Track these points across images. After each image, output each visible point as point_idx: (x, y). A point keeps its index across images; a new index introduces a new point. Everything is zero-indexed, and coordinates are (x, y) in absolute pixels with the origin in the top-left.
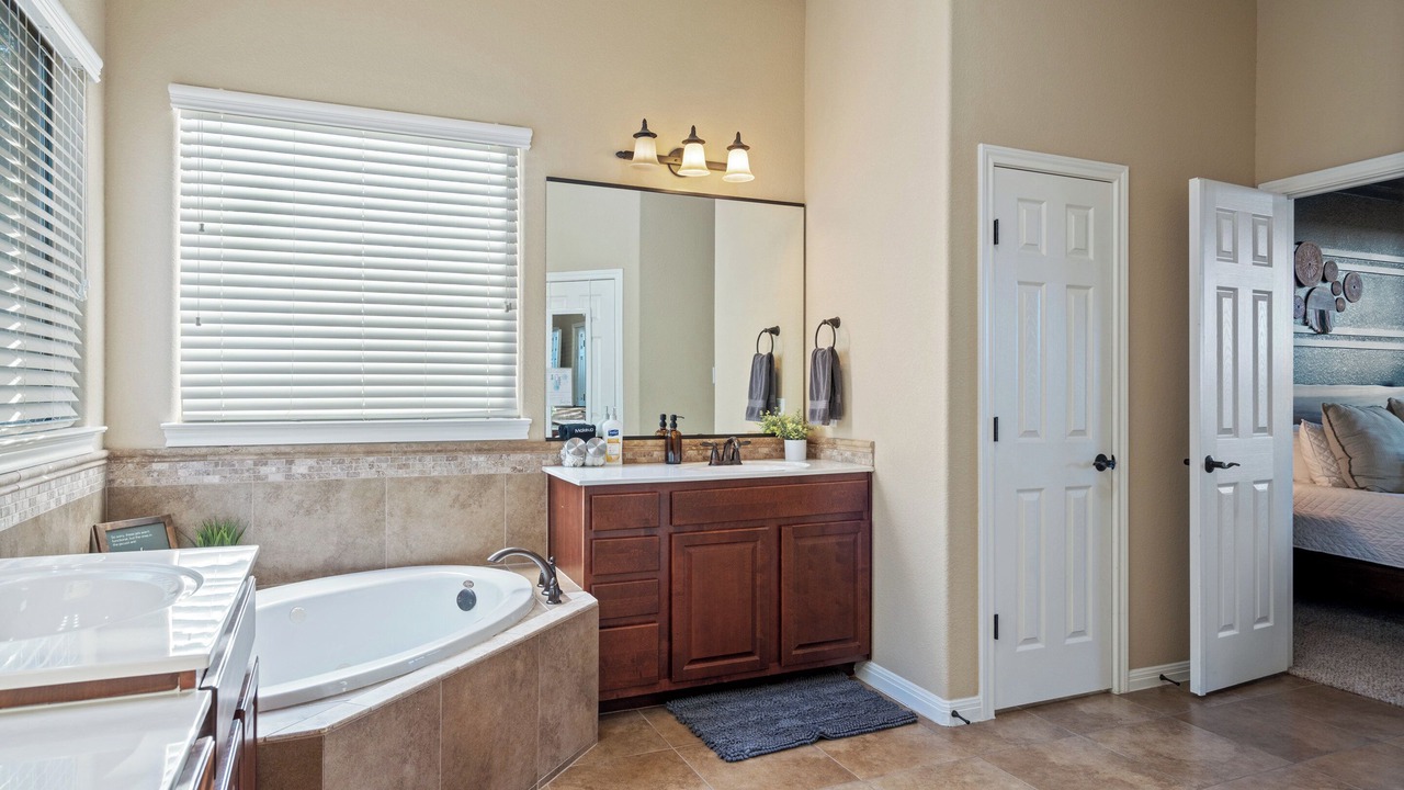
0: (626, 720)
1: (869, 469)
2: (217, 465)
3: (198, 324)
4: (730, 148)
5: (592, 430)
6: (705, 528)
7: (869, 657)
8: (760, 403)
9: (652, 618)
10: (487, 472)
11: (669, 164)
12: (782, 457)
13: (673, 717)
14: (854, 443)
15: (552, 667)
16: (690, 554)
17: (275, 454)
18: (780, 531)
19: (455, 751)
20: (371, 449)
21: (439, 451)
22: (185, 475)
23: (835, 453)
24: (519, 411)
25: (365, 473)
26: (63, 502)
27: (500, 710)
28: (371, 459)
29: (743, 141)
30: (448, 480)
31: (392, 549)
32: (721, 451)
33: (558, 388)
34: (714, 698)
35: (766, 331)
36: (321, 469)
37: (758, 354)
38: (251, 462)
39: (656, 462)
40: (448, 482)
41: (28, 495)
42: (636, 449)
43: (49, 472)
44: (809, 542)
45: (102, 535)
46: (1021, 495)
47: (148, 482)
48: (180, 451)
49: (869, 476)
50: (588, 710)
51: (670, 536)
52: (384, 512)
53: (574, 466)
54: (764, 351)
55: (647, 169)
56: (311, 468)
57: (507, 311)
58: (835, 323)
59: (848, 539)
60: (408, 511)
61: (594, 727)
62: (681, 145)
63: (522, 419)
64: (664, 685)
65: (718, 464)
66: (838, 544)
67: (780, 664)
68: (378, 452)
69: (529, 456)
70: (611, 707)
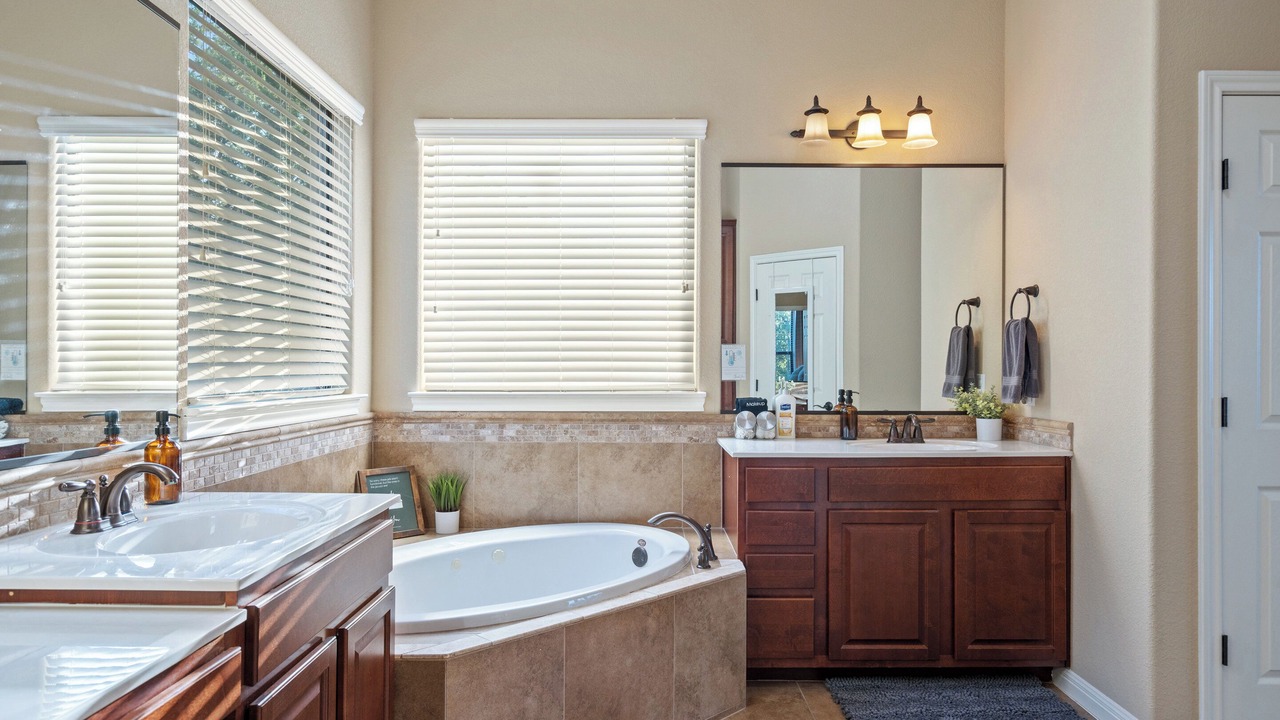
0: (783, 690)
1: (1067, 453)
2: (448, 426)
3: (435, 312)
4: (910, 114)
5: (763, 404)
6: (866, 506)
7: (1067, 663)
8: (956, 379)
9: (808, 593)
10: (666, 441)
11: (846, 138)
12: (974, 436)
13: (829, 694)
14: (1052, 424)
15: (690, 628)
16: (848, 533)
17: (490, 419)
18: (953, 515)
19: (579, 693)
20: (566, 417)
21: (623, 421)
22: (426, 434)
23: (1033, 434)
24: (695, 385)
25: (561, 438)
26: (327, 451)
27: (629, 662)
28: (565, 426)
29: (925, 105)
30: (631, 447)
31: (584, 506)
32: (899, 429)
33: (732, 363)
34: (877, 682)
35: (964, 302)
36: (525, 433)
37: (957, 327)
38: (472, 425)
39: (832, 437)
40: (631, 449)
41: (290, 445)
42: (811, 424)
43: (310, 429)
44: (988, 530)
45: (363, 479)
46: (1266, 493)
47: (400, 439)
48: (422, 415)
49: (1066, 463)
50: (733, 674)
51: (828, 512)
52: (576, 472)
53: (745, 438)
54: (963, 323)
55: (820, 145)
56: (518, 432)
57: (684, 292)
58: (1032, 291)
59: (1040, 530)
60: (597, 473)
61: (741, 691)
62: (856, 117)
63: (699, 392)
64: (821, 662)
65: (897, 442)
66: (1025, 534)
67: (954, 657)
68: (571, 420)
69: (705, 428)
70: (761, 675)
